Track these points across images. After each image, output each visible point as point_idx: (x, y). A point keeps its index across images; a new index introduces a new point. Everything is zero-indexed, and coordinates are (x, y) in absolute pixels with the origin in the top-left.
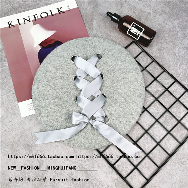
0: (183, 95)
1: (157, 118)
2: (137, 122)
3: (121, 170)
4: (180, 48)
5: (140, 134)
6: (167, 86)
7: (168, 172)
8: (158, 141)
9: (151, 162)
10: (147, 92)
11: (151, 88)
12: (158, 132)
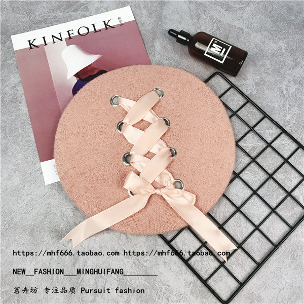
0: (295, 154)
1: (255, 188)
2: (224, 195)
3: (200, 269)
4: (290, 82)
5: (229, 213)
6: (269, 140)
7: (272, 272)
8: (257, 223)
9: (246, 256)
10: (239, 149)
11: (245, 143)
12: (256, 210)
